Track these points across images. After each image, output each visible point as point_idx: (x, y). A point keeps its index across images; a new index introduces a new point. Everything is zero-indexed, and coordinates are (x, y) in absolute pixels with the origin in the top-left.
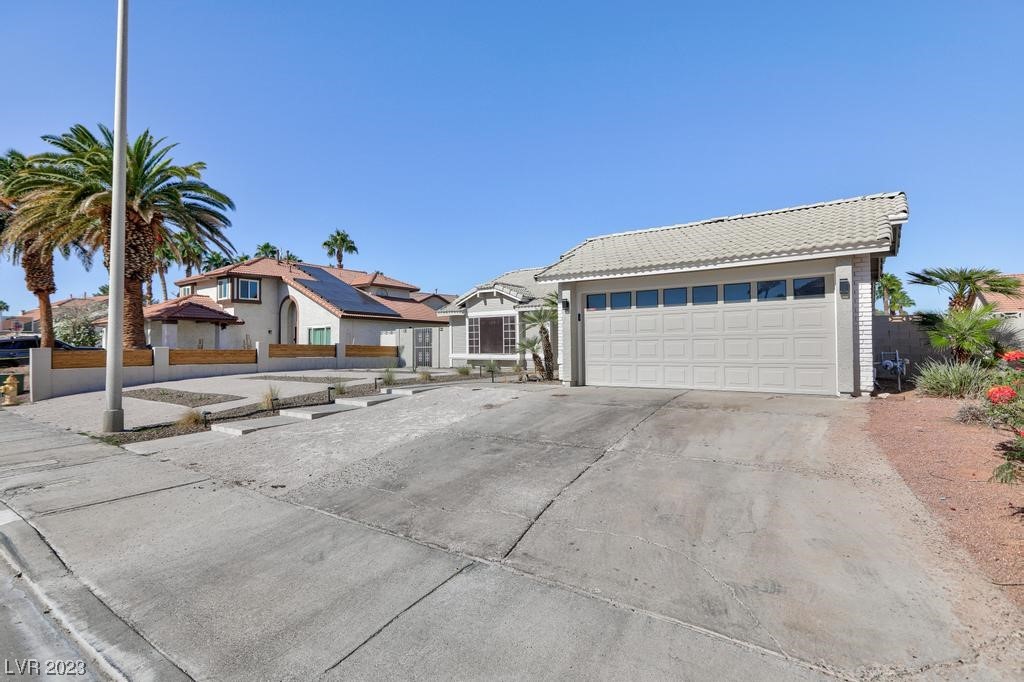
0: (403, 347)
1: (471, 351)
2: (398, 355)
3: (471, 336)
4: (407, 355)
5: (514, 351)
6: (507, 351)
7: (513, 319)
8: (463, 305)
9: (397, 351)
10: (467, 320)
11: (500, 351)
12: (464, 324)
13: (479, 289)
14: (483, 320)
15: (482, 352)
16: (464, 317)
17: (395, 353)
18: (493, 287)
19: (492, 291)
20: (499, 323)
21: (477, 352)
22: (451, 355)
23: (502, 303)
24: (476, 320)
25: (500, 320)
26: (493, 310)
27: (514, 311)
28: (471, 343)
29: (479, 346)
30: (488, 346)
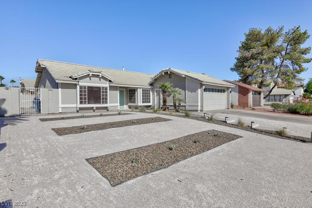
1: (81, 103)
3: (81, 95)
5: (106, 102)
6: (103, 103)
7: (106, 89)
8: (76, 78)
10: (78, 87)
11: (99, 103)
13: (91, 72)
14: (89, 87)
15: (89, 103)
16: (76, 85)
19: (99, 74)
20: (98, 89)
21: (85, 103)
22: (61, 105)
23: (100, 80)
24: (85, 87)
25: (100, 88)
26: (95, 83)
27: (107, 85)
28: (81, 99)
29: (87, 100)
30: (92, 100)
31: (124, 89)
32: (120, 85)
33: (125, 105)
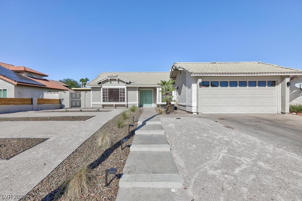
0: (63, 99)
1: (104, 101)
2: (60, 103)
3: (103, 95)
4: (66, 103)
5: (124, 101)
6: (121, 101)
7: (124, 89)
8: (100, 83)
9: (60, 101)
10: (102, 89)
11: (118, 101)
12: (101, 91)
13: (109, 77)
14: (109, 89)
15: (109, 101)
16: (100, 88)
17: (59, 102)
18: (116, 77)
19: (116, 78)
20: (117, 90)
21: (107, 101)
22: (92, 103)
23: (119, 83)
24: (106, 89)
25: (118, 89)
26: (114, 85)
27: (124, 86)
28: (104, 98)
29: (108, 99)
30: (112, 99)
31: (153, 89)
32: (140, 86)
33: (153, 104)
